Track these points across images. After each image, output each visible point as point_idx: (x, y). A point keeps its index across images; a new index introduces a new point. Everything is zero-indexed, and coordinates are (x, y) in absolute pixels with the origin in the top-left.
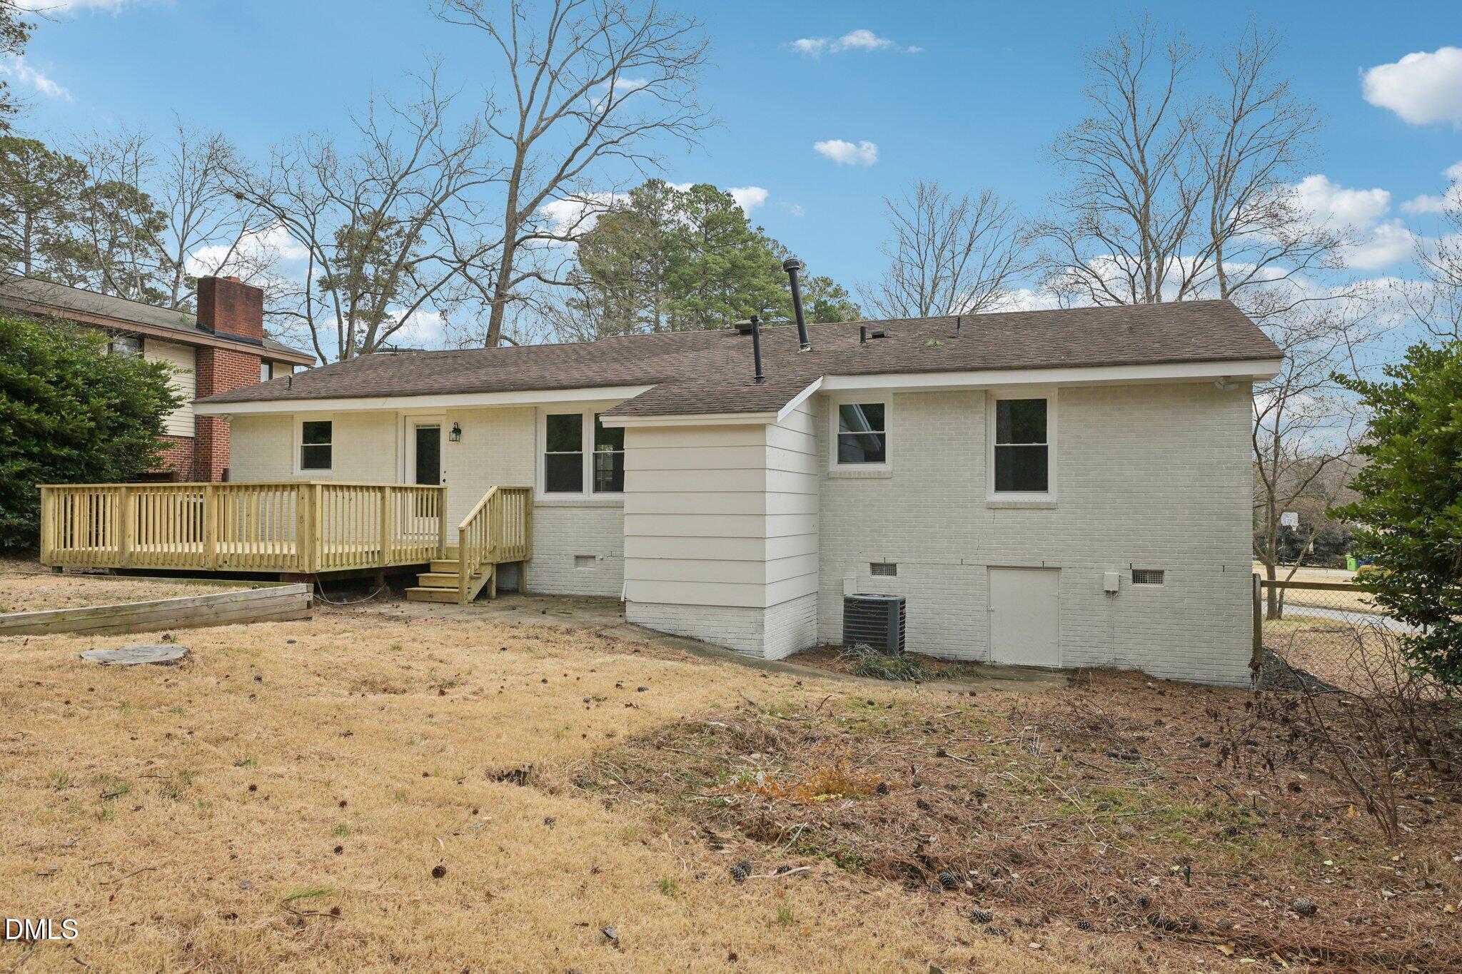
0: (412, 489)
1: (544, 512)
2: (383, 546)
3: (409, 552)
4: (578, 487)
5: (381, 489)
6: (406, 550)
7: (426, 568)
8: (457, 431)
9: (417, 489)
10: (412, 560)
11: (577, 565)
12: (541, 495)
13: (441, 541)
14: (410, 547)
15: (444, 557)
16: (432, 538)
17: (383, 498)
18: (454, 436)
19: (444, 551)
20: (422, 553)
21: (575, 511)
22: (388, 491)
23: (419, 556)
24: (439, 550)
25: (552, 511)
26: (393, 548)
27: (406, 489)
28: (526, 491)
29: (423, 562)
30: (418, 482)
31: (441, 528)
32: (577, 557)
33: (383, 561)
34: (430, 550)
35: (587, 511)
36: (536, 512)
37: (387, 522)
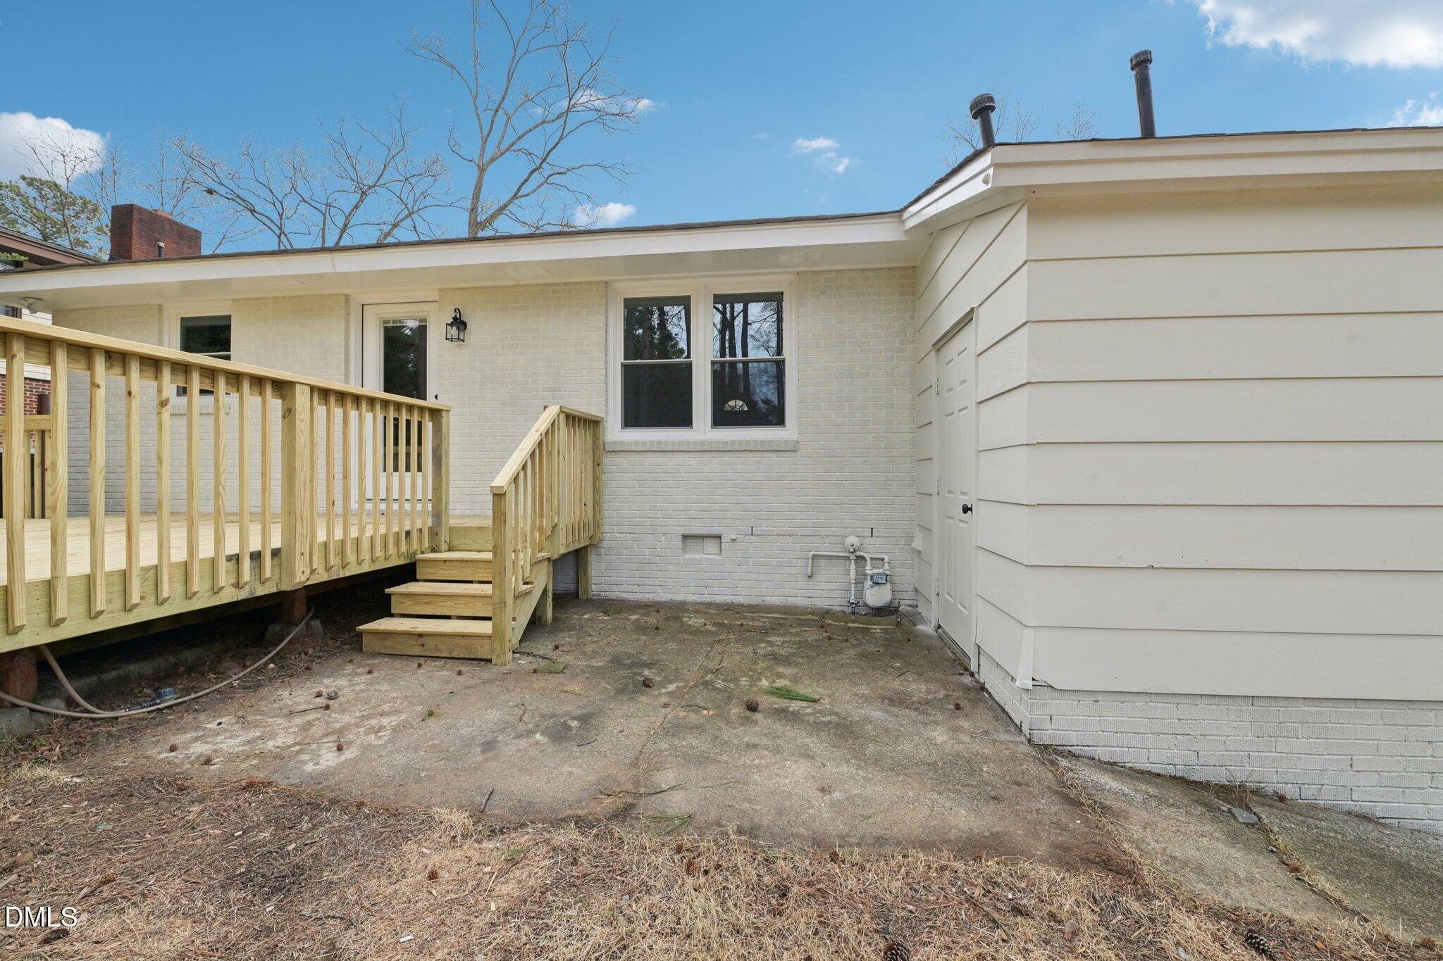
0: (372, 401)
1: (623, 461)
2: (289, 532)
3: (365, 544)
4: (684, 419)
5: (282, 387)
6: (357, 541)
7: (407, 572)
8: (459, 323)
9: (385, 404)
10: (373, 560)
11: (685, 550)
12: (615, 431)
13: (437, 515)
14: (369, 532)
15: (444, 546)
16: (419, 507)
17: (289, 413)
18: (454, 331)
19: (444, 535)
20: (398, 543)
21: (681, 458)
22: (302, 398)
23: (392, 550)
24: (434, 533)
25: (637, 458)
26: (321, 536)
27: (357, 399)
28: (592, 424)
29: (401, 562)
30: (387, 389)
31: (437, 489)
32: (685, 537)
33: (292, 574)
34: (415, 534)
35: (706, 458)
36: (608, 461)
37: (302, 475)
